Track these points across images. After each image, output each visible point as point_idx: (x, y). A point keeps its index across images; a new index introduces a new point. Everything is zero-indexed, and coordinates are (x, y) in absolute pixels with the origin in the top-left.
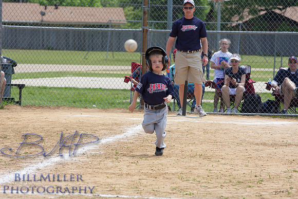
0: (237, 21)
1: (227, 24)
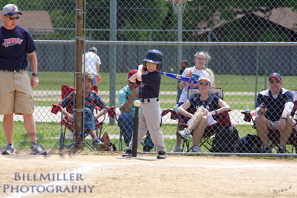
0: (205, 28)
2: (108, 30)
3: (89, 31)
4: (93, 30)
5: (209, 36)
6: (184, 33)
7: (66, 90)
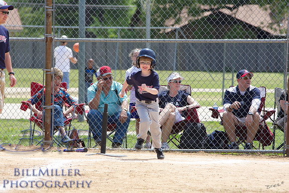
0: (173, 25)
1: (159, 30)
2: (77, 27)
3: (58, 29)
4: (62, 27)
5: (177, 34)
6: (152, 30)
7: (35, 87)
